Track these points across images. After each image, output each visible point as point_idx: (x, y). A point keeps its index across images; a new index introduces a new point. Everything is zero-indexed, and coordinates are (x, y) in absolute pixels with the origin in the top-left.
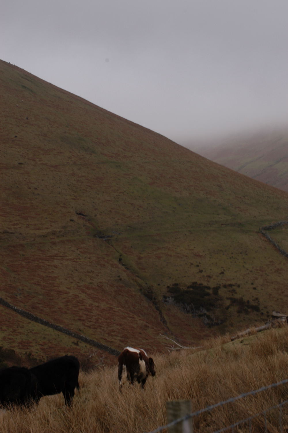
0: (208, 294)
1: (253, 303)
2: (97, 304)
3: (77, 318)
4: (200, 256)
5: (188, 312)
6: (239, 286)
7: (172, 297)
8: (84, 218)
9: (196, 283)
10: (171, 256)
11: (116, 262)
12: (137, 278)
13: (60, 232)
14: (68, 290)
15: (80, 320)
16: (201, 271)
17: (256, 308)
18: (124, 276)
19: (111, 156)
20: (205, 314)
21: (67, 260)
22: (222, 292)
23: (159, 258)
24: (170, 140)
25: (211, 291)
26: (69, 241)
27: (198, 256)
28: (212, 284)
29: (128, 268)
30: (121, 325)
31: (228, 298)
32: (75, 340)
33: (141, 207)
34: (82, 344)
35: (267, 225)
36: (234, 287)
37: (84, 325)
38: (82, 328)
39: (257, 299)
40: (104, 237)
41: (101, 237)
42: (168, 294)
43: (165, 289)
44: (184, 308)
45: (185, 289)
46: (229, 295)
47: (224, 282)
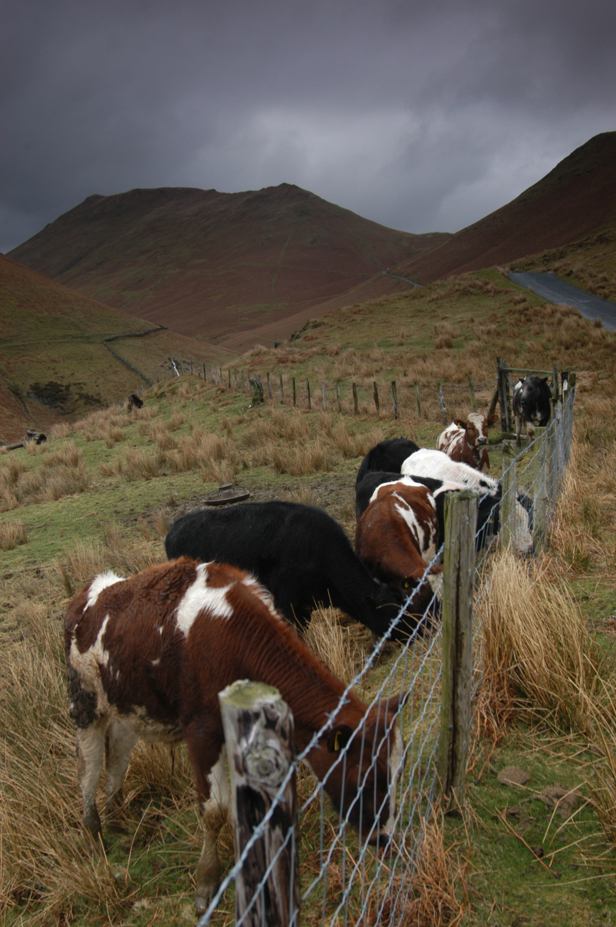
0: (62, 391)
1: (96, 397)
4: (56, 362)
5: (46, 404)
6: (85, 384)
9: (52, 382)
10: (33, 361)
12: (7, 379)
16: (56, 373)
17: (98, 401)
20: (59, 406)
22: (73, 389)
23: (24, 363)
25: (63, 388)
27: (54, 361)
28: (65, 383)
31: (77, 394)
33: (10, 324)
35: (108, 337)
36: (82, 385)
39: (99, 394)
42: (31, 391)
43: (28, 387)
44: (43, 401)
45: (44, 387)
46: (77, 391)
47: (73, 381)
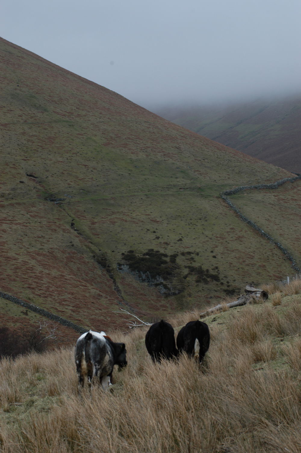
0: (165, 262)
1: (212, 272)
2: (47, 271)
3: (26, 286)
4: (157, 222)
5: (143, 280)
6: (197, 254)
7: (127, 265)
8: (34, 180)
9: (152, 250)
10: (126, 221)
11: (68, 227)
12: (90, 244)
13: (9, 194)
14: (17, 256)
15: (29, 288)
16: (158, 238)
17: (216, 278)
18: (77, 241)
19: (64, 115)
20: (162, 283)
21: (16, 224)
22: (180, 260)
23: (113, 223)
24: (126, 99)
25: (168, 259)
26: (19, 204)
27: (155, 221)
28: (169, 252)
29: (80, 233)
30: (72, 294)
31: (186, 267)
32: (24, 309)
33: (94, 169)
34: (32, 314)
35: (228, 189)
36: (193, 255)
37: (34, 293)
38: (31, 296)
39: (217, 268)
40: (55, 200)
41: (53, 201)
42: (123, 262)
43: (119, 257)
44: (140, 276)
45: (141, 256)
46: (187, 263)
47: (182, 250)
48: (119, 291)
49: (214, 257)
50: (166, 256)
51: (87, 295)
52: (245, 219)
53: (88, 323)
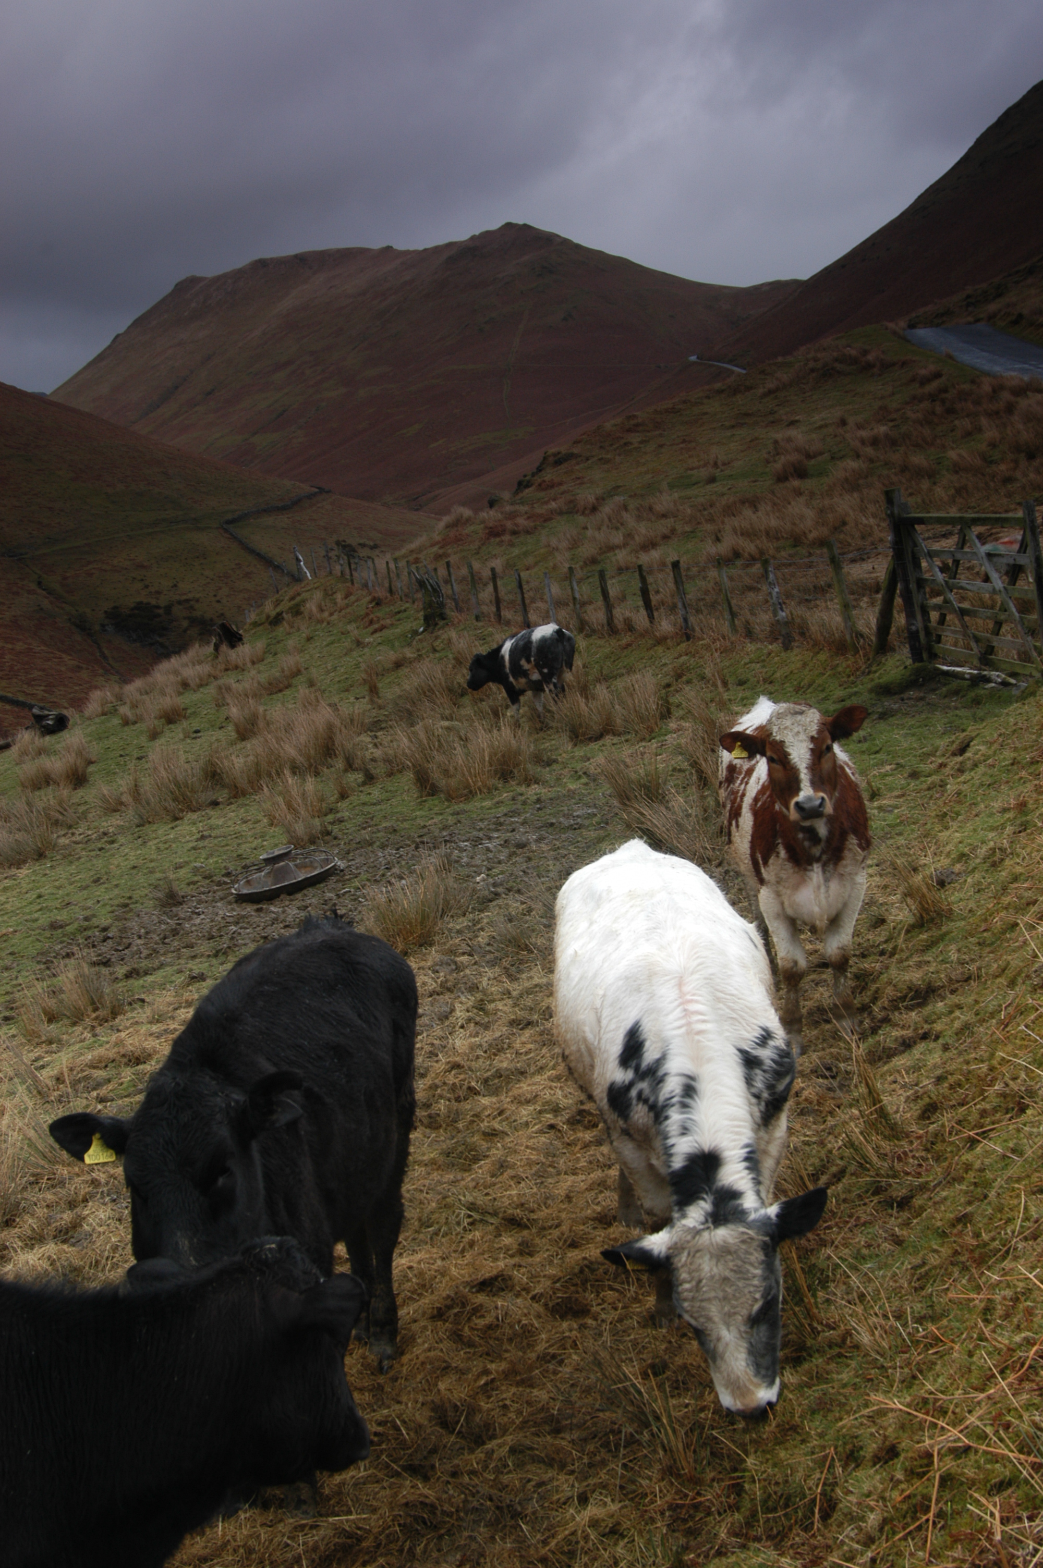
0: (159, 616)
2: (10, 646)
4: (145, 567)
5: (134, 641)
6: (197, 601)
9: (141, 603)
10: (106, 571)
11: (33, 586)
16: (147, 587)
18: (46, 603)
19: (19, 449)
22: (177, 610)
23: (91, 575)
25: (161, 611)
27: (141, 566)
28: (163, 601)
29: (50, 592)
30: (44, 670)
31: (185, 618)
33: (62, 511)
35: (229, 517)
36: (192, 603)
40: (15, 556)
41: (12, 556)
42: (107, 621)
43: (101, 616)
44: (129, 637)
45: (128, 612)
46: (186, 613)
47: (177, 598)
48: (105, 657)
49: (218, 601)
50: (158, 607)
51: (63, 669)
52: (252, 552)
53: (66, 705)
